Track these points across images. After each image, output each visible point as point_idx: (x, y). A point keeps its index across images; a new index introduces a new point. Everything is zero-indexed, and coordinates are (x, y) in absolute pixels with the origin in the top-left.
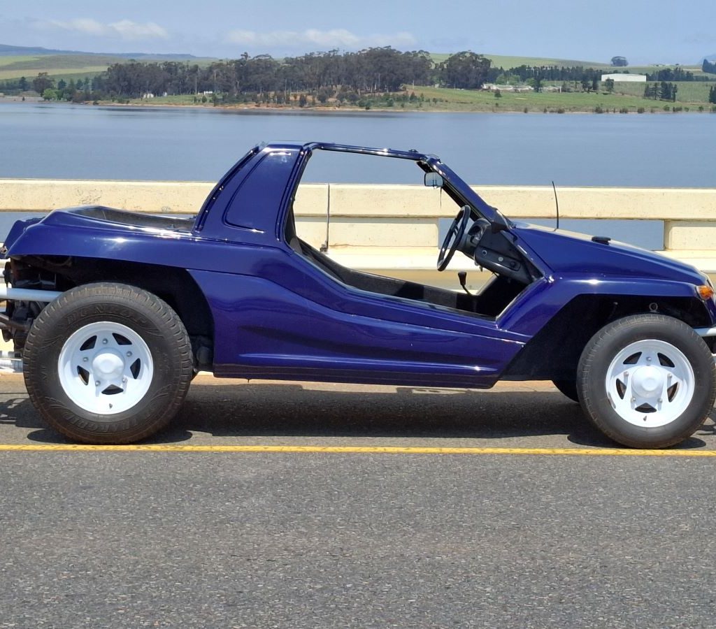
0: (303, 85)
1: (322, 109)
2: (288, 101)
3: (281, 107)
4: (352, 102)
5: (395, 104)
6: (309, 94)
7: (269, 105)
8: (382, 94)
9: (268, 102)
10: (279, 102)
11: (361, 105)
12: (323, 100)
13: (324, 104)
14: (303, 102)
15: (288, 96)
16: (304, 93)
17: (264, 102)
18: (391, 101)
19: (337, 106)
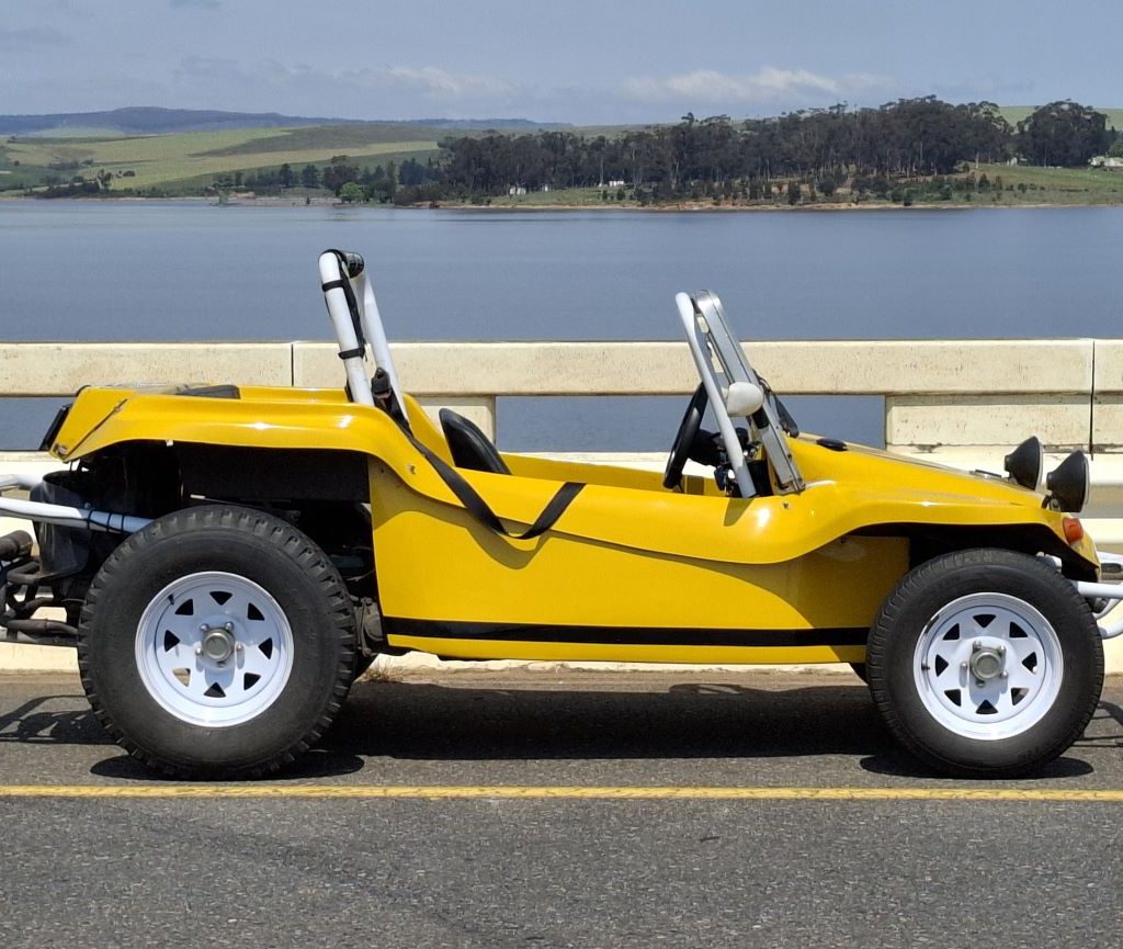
0: (790, 165)
1: (828, 206)
2: (768, 195)
3: (757, 204)
4: (879, 193)
5: (955, 195)
6: (803, 182)
7: (736, 201)
8: (929, 179)
9: (735, 198)
10: (754, 196)
11: (896, 200)
12: (828, 190)
13: (829, 198)
14: (794, 196)
15: (769, 185)
16: (797, 178)
17: (726, 198)
18: (947, 189)
19: (853, 201)
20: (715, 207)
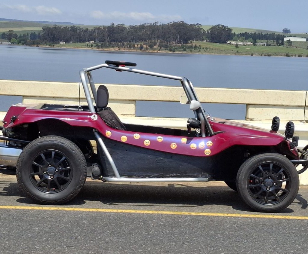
0: (141, 39)
1: (151, 51)
2: (134, 47)
3: (131, 50)
4: (166, 48)
5: (187, 50)
6: (144, 44)
7: (125, 49)
8: (180, 45)
9: (125, 48)
10: (130, 47)
11: (170, 50)
12: (151, 47)
13: (151, 49)
14: (141, 48)
15: (134, 45)
16: (142, 43)
17: (122, 47)
18: (185, 48)
19: (158, 50)
20: (119, 50)
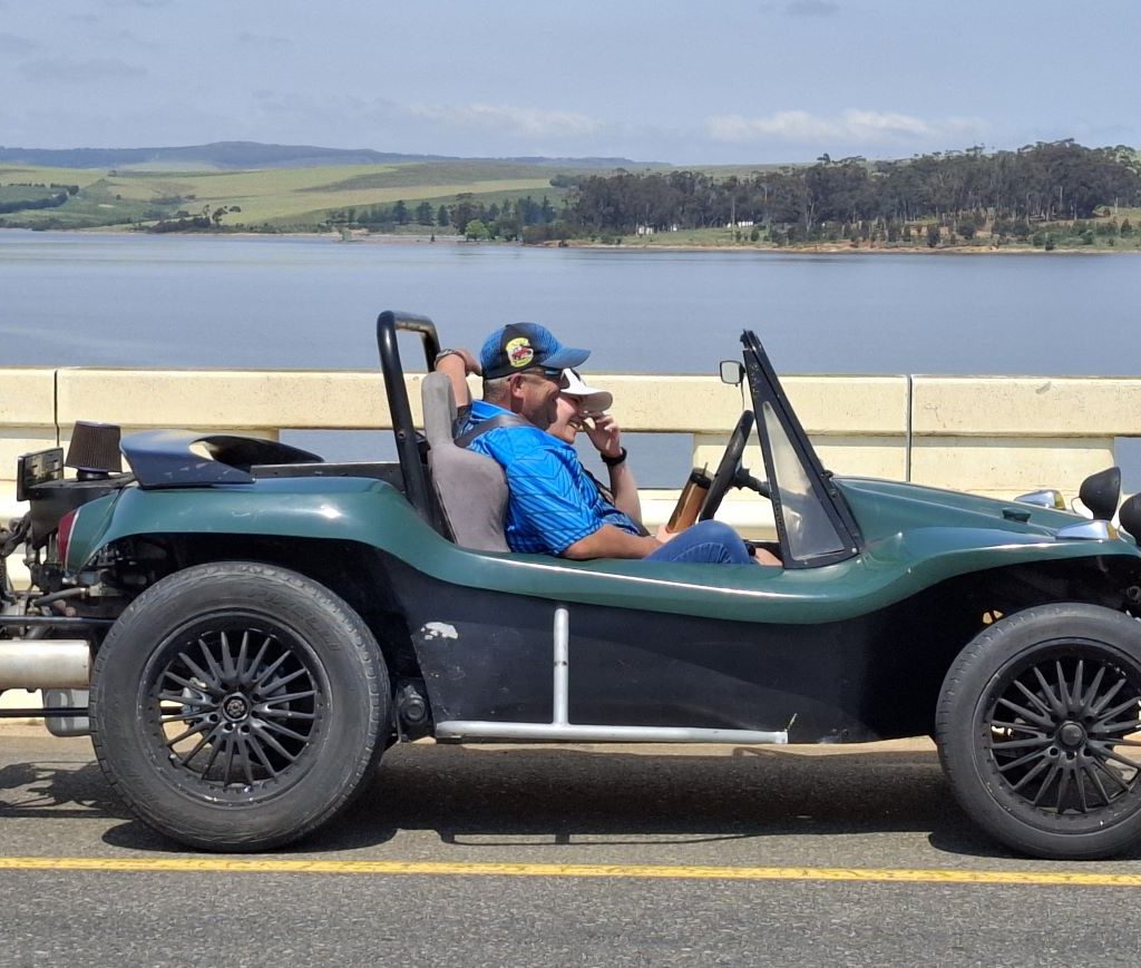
0: (929, 208)
1: (968, 250)
2: (907, 237)
3: (896, 247)
4: (1020, 237)
5: (1098, 240)
6: (941, 225)
7: (875, 243)
8: (1071, 223)
9: (873, 239)
10: (892, 239)
11: (1037, 243)
12: (968, 233)
13: (969, 241)
14: (933, 239)
15: (907, 228)
16: (934, 221)
17: (864, 240)
18: (1090, 234)
19: (994, 245)
20: (853, 249)
